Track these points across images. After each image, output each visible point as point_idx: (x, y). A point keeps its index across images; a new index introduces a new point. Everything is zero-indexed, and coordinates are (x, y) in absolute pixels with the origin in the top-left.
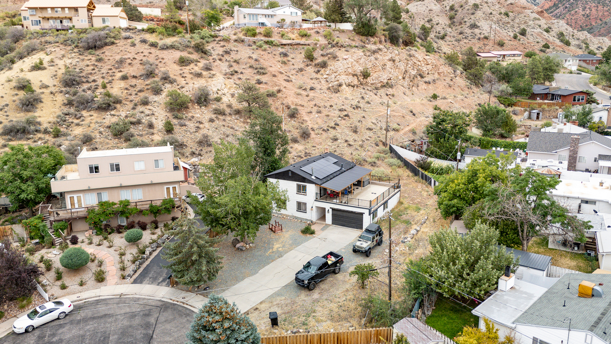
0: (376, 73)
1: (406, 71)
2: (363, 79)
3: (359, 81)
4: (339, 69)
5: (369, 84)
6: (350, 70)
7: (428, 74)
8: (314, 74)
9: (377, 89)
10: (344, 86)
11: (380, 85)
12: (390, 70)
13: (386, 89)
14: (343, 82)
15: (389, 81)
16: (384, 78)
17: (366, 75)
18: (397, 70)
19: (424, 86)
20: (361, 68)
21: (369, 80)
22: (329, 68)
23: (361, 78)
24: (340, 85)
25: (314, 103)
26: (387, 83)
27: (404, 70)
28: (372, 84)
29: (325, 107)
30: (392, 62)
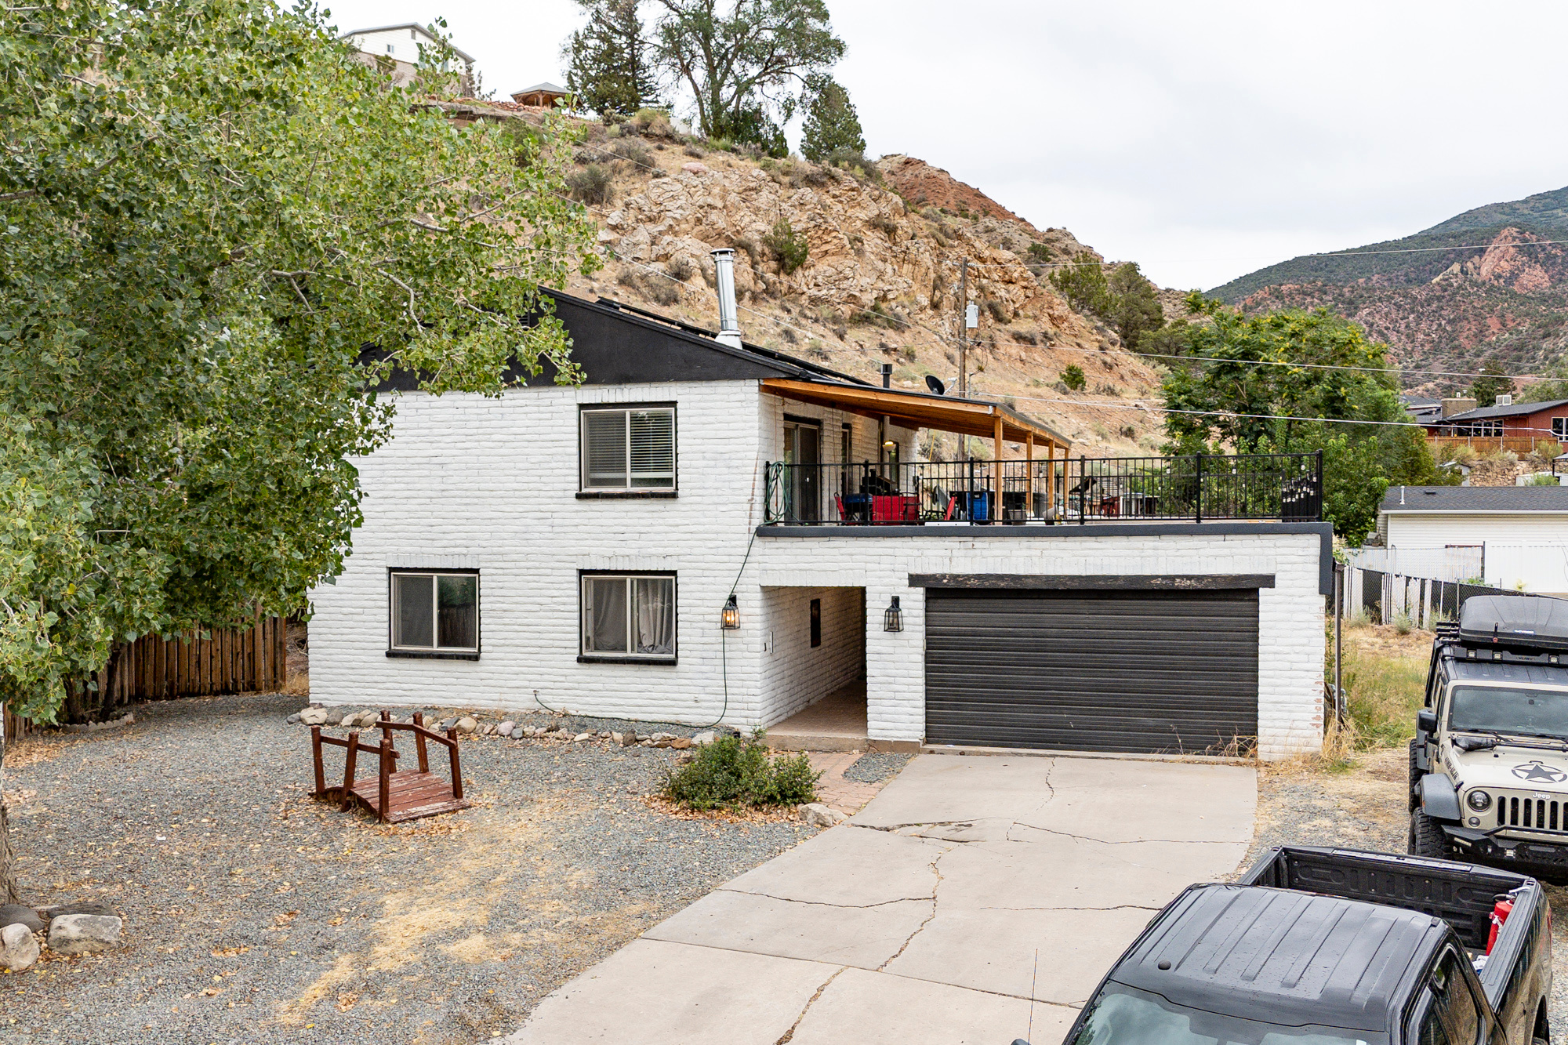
1: (940, 278)
2: (777, 273)
3: (758, 277)
4: (670, 205)
5: (804, 300)
10: (697, 282)
11: (846, 310)
12: (880, 265)
13: (873, 329)
14: (693, 262)
16: (864, 284)
17: (787, 257)
19: (1015, 349)
20: (762, 226)
22: (619, 203)
24: (680, 275)
26: (875, 308)
27: (933, 275)
28: (815, 301)
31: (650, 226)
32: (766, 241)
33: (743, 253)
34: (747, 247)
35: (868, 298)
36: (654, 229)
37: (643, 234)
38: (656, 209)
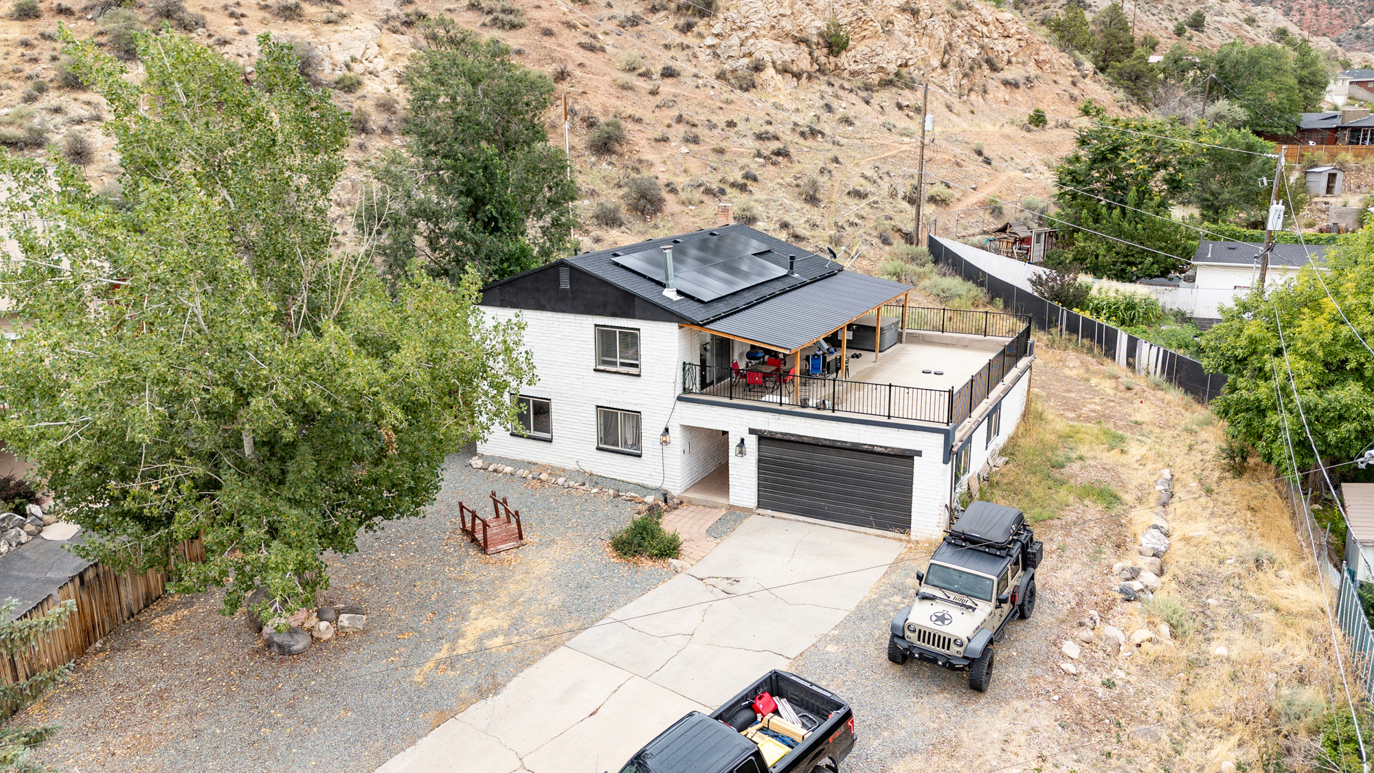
0: (866, 41)
1: (950, 44)
2: (827, 56)
3: (814, 60)
4: (753, 18)
5: (846, 74)
6: (787, 24)
7: (1009, 62)
8: (676, 33)
9: (867, 88)
10: (770, 71)
11: (876, 78)
12: (905, 39)
13: (894, 90)
14: (767, 58)
15: (904, 71)
16: (890, 57)
17: (835, 44)
18: (925, 40)
19: (1003, 93)
20: (818, 23)
21: (844, 59)
22: (721, 16)
23: (821, 53)
24: (758, 68)
25: (675, 113)
26: (897, 74)
27: (944, 43)
28: (853, 73)
29: (713, 126)
30: (909, 16)
31: (740, 33)
32: (821, 35)
33: (803, 46)
34: (806, 41)
35: (892, 68)
36: (742, 35)
37: (735, 40)
38: (744, 21)
